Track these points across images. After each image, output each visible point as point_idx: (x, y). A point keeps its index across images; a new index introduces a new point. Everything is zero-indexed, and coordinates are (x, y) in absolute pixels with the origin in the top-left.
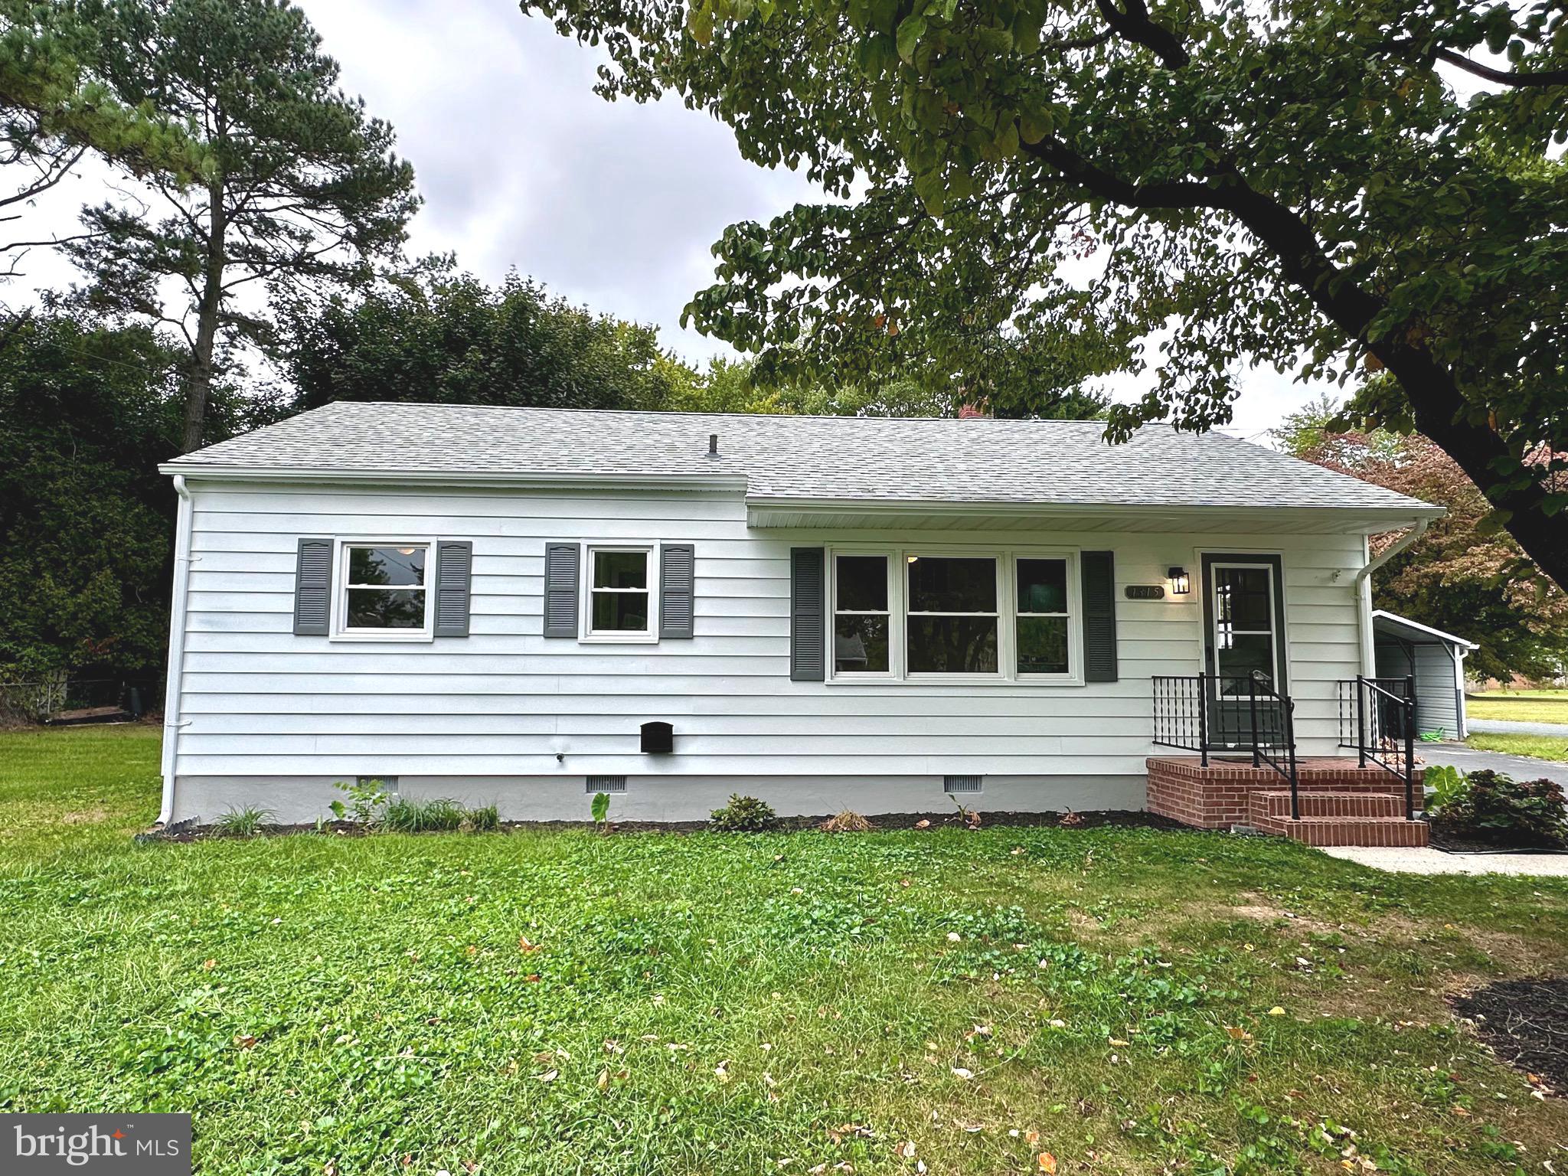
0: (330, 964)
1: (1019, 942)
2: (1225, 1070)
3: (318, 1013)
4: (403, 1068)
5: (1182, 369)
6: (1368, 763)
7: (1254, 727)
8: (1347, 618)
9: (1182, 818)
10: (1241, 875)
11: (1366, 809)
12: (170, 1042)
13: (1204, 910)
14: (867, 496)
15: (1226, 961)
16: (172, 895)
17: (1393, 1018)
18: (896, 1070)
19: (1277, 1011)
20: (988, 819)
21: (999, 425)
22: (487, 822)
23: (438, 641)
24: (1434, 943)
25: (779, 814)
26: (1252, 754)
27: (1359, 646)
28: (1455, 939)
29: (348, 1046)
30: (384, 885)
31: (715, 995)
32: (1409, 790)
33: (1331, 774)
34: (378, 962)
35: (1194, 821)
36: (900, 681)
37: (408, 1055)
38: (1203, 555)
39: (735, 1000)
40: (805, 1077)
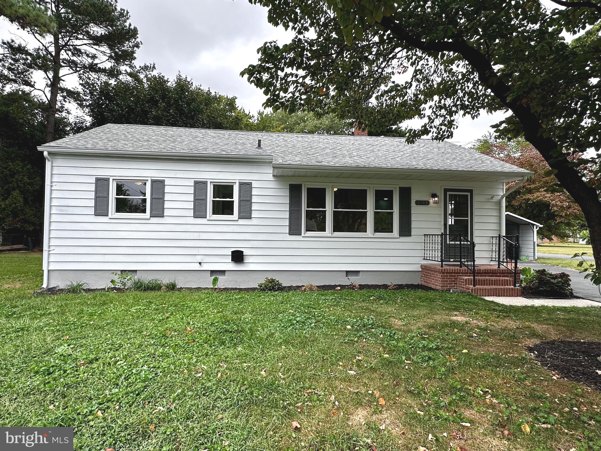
0: (114, 337)
1: (373, 328)
2: (446, 371)
3: (110, 354)
4: (143, 372)
5: (437, 116)
6: (501, 267)
7: (461, 254)
8: (495, 213)
9: (433, 287)
10: (454, 306)
11: (500, 283)
12: (53, 364)
13: (440, 318)
14: (319, 164)
15: (447, 335)
16: (50, 314)
17: (506, 354)
18: (327, 371)
19: (465, 351)
20: (362, 287)
21: (368, 138)
22: (172, 287)
23: (152, 218)
24: (521, 329)
25: (283, 285)
26: (459, 263)
27: (500, 224)
28: (529, 327)
29: (122, 365)
30: (133, 310)
31: (261, 347)
32: (515, 276)
33: (488, 270)
34: (132, 336)
35: (438, 287)
36: (330, 235)
37: (145, 368)
38: (444, 189)
39: (268, 348)
40: (294, 374)
